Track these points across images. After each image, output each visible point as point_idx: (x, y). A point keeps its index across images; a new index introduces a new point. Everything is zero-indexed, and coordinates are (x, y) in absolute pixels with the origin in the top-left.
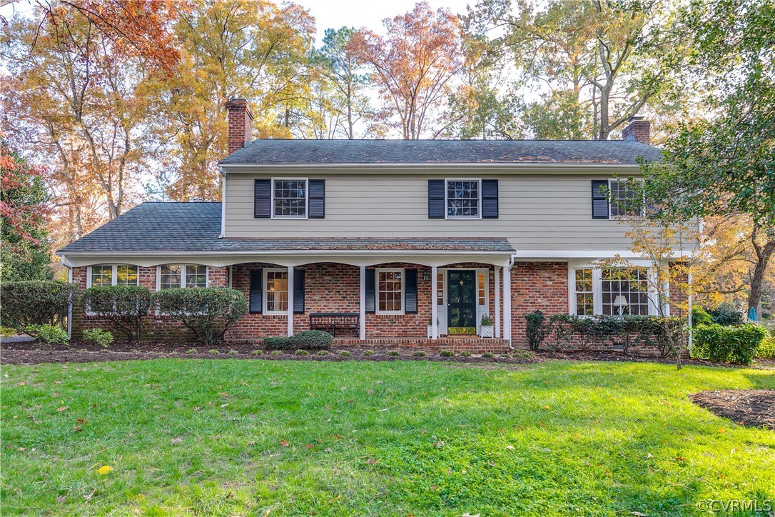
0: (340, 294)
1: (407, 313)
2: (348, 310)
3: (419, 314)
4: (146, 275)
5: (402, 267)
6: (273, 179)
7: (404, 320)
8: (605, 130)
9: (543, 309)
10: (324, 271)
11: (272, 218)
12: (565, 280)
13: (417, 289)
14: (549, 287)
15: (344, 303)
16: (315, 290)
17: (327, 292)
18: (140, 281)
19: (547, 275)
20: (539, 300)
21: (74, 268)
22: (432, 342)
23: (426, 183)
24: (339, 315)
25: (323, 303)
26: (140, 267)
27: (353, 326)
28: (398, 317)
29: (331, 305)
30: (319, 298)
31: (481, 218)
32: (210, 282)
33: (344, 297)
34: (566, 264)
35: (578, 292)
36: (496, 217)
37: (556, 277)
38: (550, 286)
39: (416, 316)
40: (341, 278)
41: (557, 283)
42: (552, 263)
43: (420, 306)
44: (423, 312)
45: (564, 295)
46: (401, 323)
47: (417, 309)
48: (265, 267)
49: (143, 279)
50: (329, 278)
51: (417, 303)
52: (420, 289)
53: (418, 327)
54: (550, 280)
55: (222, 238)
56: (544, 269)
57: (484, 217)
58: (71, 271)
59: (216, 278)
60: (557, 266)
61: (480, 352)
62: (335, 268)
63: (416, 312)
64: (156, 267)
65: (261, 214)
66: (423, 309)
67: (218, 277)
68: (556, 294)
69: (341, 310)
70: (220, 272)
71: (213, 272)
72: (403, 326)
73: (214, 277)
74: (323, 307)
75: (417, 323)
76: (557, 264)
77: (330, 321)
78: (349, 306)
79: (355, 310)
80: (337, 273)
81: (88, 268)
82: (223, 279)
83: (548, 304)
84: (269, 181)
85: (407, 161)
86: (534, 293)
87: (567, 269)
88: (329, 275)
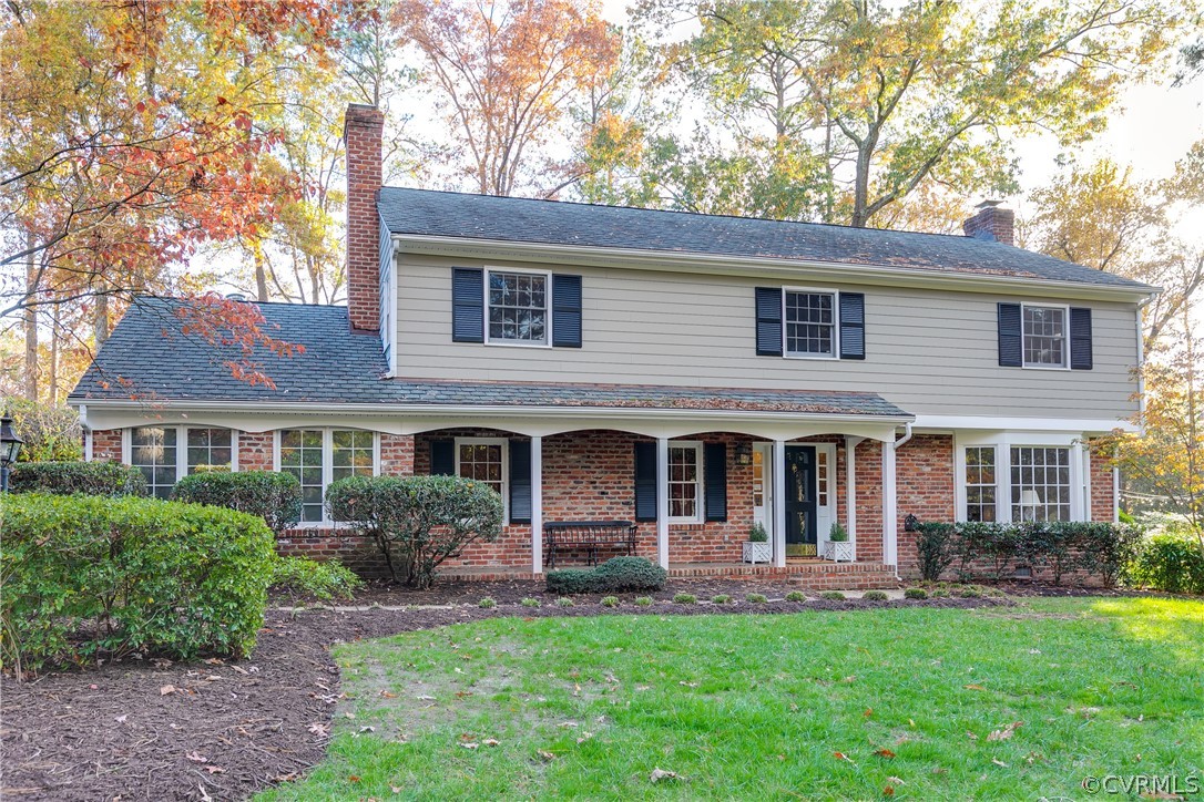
0: (595, 488)
1: (708, 519)
2: (610, 515)
3: (729, 523)
4: (254, 448)
5: (699, 439)
6: (487, 269)
7: (704, 534)
8: (862, 212)
9: (918, 512)
10: (567, 444)
11: (486, 343)
12: (949, 465)
13: (725, 478)
14: (926, 476)
15: (603, 503)
16: (552, 480)
17: (572, 483)
18: (241, 462)
19: (923, 455)
20: (912, 497)
21: (95, 433)
22: (778, 571)
23: (752, 293)
24: (595, 525)
25: (566, 503)
26: (241, 432)
27: (618, 545)
28: (694, 528)
29: (581, 507)
30: (558, 495)
31: (838, 358)
32: (385, 463)
33: (603, 493)
34: (950, 437)
35: (969, 484)
36: (862, 357)
37: (936, 459)
38: (929, 474)
39: (724, 525)
40: (597, 457)
41: (937, 470)
42: (931, 437)
43: (731, 508)
44: (736, 519)
45: (947, 488)
46: (699, 538)
47: (726, 513)
48: (459, 435)
49: (248, 456)
50: (575, 457)
51: (726, 503)
52: (730, 478)
53: (727, 545)
54: (928, 465)
55: (392, 378)
56: (918, 446)
57: (843, 356)
58: (89, 439)
59: (396, 457)
60: (938, 442)
61: (861, 588)
62: (585, 439)
63: (724, 519)
64: (270, 432)
65: (464, 333)
66: (735, 513)
67: (400, 453)
68: (936, 488)
69: (597, 516)
70: (403, 444)
71: (389, 445)
72: (703, 543)
73: (392, 455)
74: (565, 511)
75: (727, 539)
76: (938, 437)
77: (579, 536)
78: (611, 509)
79: (622, 515)
80: (589, 448)
81: (124, 434)
82: (410, 458)
83: (924, 503)
84: (480, 272)
85: (730, 252)
86: (905, 486)
87: (951, 447)
88: (576, 452)
